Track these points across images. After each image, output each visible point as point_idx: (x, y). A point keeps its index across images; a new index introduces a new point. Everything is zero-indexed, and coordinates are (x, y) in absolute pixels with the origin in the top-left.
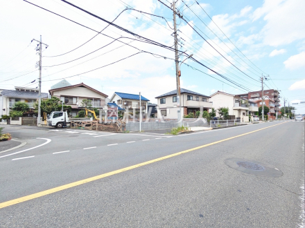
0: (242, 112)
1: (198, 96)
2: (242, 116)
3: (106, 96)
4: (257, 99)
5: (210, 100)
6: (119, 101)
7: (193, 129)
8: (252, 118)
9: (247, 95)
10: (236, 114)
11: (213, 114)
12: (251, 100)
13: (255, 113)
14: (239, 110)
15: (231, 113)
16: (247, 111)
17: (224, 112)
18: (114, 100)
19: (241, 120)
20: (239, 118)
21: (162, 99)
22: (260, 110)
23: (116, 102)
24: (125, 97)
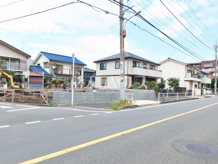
0: (194, 84)
1: (145, 62)
2: (193, 89)
3: (28, 57)
4: (210, 70)
5: (159, 68)
6: (45, 63)
7: (138, 103)
8: (205, 92)
9: (200, 64)
10: (187, 86)
11: (162, 86)
12: (204, 70)
13: (208, 85)
14: (191, 82)
15: (182, 85)
16: (199, 82)
17: (174, 82)
18: (38, 62)
19: (193, 93)
20: (190, 91)
21: (102, 63)
22: (213, 82)
23: (42, 65)
24: (54, 58)
